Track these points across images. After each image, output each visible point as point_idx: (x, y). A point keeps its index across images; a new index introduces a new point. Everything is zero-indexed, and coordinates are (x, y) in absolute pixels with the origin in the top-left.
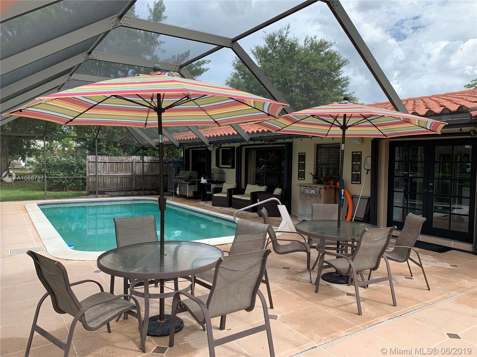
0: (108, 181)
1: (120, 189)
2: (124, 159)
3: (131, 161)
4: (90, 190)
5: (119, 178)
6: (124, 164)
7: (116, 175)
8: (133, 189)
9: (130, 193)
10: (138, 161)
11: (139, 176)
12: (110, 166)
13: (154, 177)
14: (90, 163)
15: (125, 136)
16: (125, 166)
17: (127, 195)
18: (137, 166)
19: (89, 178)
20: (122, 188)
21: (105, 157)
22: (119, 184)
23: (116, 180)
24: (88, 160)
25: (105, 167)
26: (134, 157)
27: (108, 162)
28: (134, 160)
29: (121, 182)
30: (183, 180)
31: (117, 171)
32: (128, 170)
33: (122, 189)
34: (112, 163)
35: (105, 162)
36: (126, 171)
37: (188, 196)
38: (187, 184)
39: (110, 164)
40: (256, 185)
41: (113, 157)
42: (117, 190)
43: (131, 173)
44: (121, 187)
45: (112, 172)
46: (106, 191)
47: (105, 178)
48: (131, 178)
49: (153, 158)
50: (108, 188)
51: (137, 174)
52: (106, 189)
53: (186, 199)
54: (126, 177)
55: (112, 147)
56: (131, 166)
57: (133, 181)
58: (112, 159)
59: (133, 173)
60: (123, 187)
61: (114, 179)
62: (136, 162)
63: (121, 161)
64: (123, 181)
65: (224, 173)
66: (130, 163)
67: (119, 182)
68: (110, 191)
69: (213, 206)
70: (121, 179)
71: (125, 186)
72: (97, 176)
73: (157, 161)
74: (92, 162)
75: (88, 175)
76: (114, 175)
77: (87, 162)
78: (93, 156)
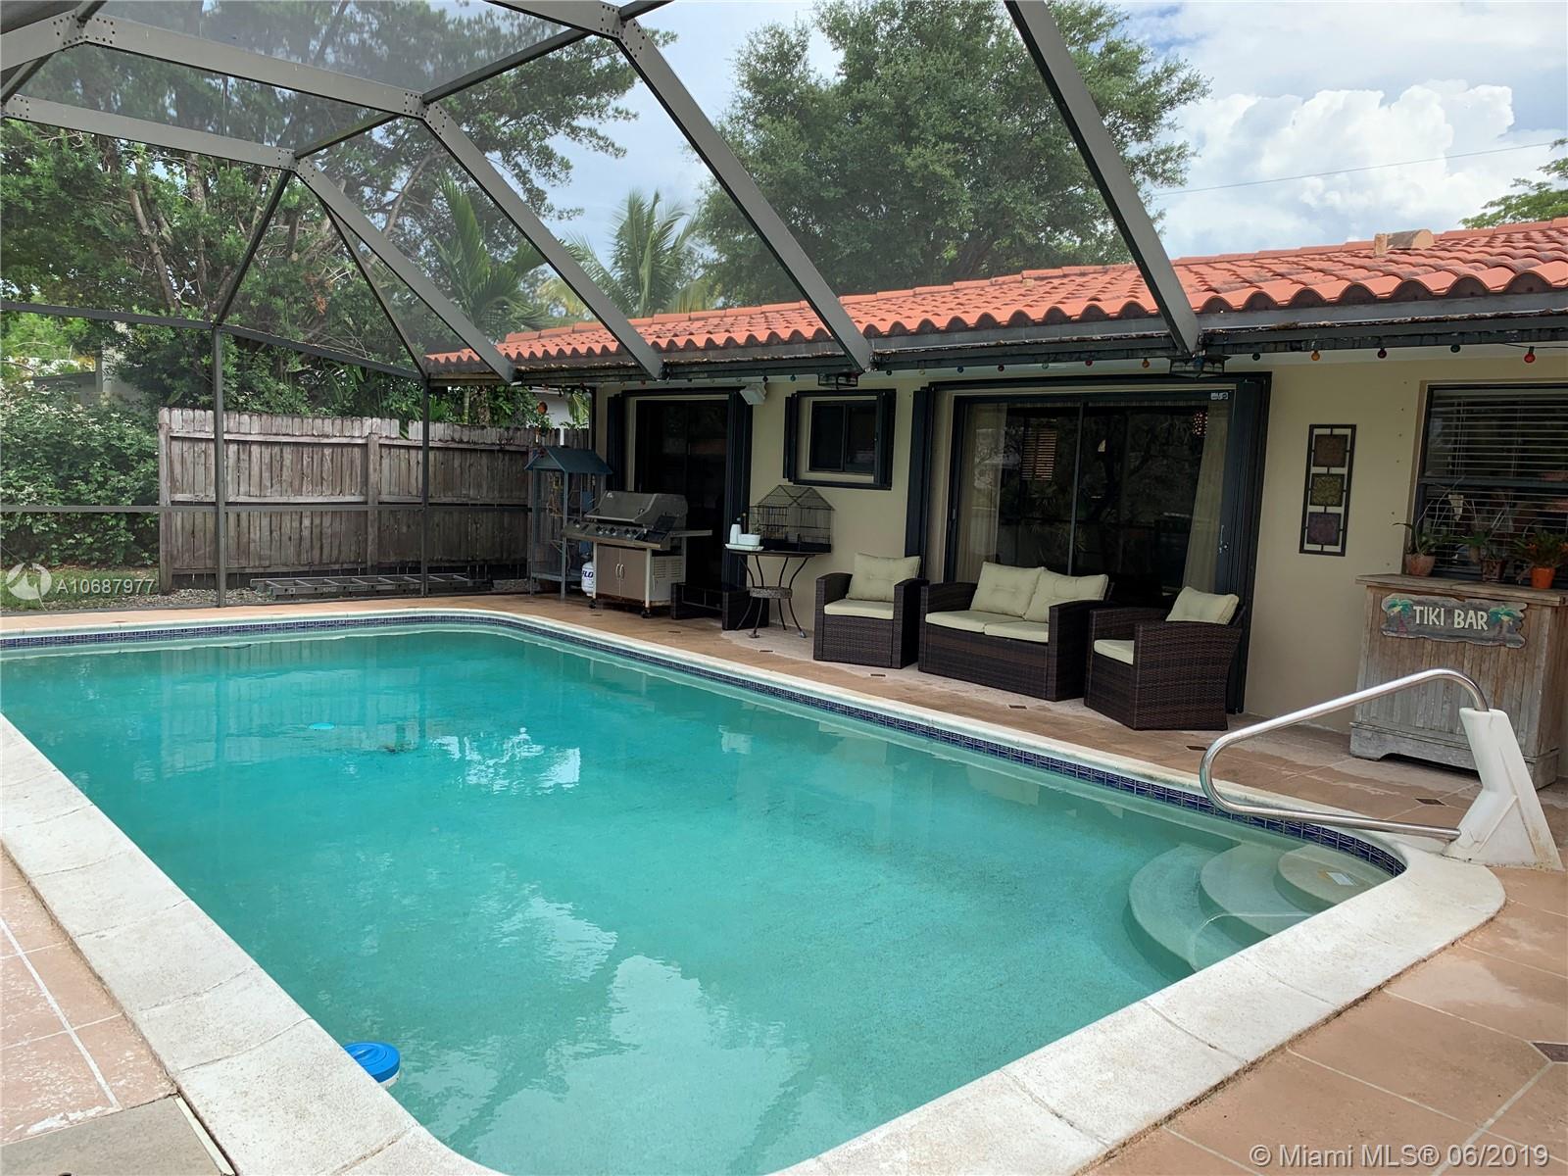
0: (259, 530)
1: (310, 564)
2: (329, 428)
3: (360, 441)
4: (176, 566)
5: (309, 513)
6: (327, 451)
7: (292, 500)
8: (369, 563)
9: (360, 582)
10: (387, 442)
11: (392, 507)
12: (267, 460)
13: (456, 516)
14: (174, 443)
15: (316, 331)
16: (332, 460)
17: (350, 594)
18: (386, 462)
19: (174, 514)
20: (321, 559)
21: (246, 417)
22: (306, 544)
23: (296, 524)
24: (165, 427)
25: (244, 465)
26: (371, 424)
27: (260, 443)
28: (375, 437)
29: (316, 531)
30: (627, 532)
31: (296, 483)
32: (348, 480)
33: (321, 563)
34: (276, 449)
35: (245, 442)
36: (338, 484)
37: (647, 605)
38: (644, 549)
39: (267, 452)
40: (1039, 569)
41: (279, 419)
42: (301, 569)
43: (361, 493)
44: (316, 553)
45: (276, 487)
46: (247, 571)
47: (244, 516)
48: (357, 515)
49: (454, 431)
50: (260, 558)
51: (385, 498)
52: (251, 566)
53: (640, 617)
54: (336, 510)
55: (262, 376)
56: (358, 462)
57: (370, 529)
58: (274, 431)
59: (367, 495)
60: (324, 557)
61: (286, 519)
62: (381, 445)
63: (316, 440)
64: (325, 530)
65: (829, 508)
66: (356, 450)
67: (306, 533)
68: (269, 570)
69: (816, 658)
70: (317, 521)
71: (335, 553)
72: (222, 505)
73: (468, 442)
74: (190, 439)
75: (165, 497)
76: (284, 499)
77: (162, 437)
78: (191, 412)
